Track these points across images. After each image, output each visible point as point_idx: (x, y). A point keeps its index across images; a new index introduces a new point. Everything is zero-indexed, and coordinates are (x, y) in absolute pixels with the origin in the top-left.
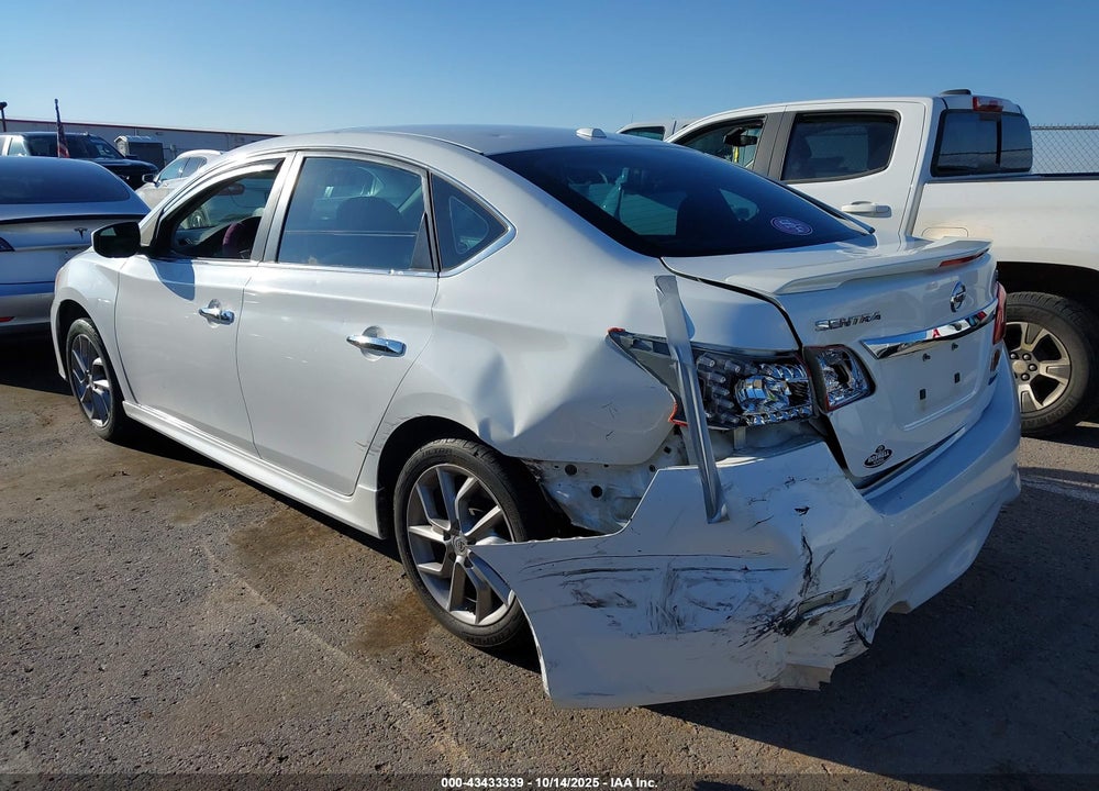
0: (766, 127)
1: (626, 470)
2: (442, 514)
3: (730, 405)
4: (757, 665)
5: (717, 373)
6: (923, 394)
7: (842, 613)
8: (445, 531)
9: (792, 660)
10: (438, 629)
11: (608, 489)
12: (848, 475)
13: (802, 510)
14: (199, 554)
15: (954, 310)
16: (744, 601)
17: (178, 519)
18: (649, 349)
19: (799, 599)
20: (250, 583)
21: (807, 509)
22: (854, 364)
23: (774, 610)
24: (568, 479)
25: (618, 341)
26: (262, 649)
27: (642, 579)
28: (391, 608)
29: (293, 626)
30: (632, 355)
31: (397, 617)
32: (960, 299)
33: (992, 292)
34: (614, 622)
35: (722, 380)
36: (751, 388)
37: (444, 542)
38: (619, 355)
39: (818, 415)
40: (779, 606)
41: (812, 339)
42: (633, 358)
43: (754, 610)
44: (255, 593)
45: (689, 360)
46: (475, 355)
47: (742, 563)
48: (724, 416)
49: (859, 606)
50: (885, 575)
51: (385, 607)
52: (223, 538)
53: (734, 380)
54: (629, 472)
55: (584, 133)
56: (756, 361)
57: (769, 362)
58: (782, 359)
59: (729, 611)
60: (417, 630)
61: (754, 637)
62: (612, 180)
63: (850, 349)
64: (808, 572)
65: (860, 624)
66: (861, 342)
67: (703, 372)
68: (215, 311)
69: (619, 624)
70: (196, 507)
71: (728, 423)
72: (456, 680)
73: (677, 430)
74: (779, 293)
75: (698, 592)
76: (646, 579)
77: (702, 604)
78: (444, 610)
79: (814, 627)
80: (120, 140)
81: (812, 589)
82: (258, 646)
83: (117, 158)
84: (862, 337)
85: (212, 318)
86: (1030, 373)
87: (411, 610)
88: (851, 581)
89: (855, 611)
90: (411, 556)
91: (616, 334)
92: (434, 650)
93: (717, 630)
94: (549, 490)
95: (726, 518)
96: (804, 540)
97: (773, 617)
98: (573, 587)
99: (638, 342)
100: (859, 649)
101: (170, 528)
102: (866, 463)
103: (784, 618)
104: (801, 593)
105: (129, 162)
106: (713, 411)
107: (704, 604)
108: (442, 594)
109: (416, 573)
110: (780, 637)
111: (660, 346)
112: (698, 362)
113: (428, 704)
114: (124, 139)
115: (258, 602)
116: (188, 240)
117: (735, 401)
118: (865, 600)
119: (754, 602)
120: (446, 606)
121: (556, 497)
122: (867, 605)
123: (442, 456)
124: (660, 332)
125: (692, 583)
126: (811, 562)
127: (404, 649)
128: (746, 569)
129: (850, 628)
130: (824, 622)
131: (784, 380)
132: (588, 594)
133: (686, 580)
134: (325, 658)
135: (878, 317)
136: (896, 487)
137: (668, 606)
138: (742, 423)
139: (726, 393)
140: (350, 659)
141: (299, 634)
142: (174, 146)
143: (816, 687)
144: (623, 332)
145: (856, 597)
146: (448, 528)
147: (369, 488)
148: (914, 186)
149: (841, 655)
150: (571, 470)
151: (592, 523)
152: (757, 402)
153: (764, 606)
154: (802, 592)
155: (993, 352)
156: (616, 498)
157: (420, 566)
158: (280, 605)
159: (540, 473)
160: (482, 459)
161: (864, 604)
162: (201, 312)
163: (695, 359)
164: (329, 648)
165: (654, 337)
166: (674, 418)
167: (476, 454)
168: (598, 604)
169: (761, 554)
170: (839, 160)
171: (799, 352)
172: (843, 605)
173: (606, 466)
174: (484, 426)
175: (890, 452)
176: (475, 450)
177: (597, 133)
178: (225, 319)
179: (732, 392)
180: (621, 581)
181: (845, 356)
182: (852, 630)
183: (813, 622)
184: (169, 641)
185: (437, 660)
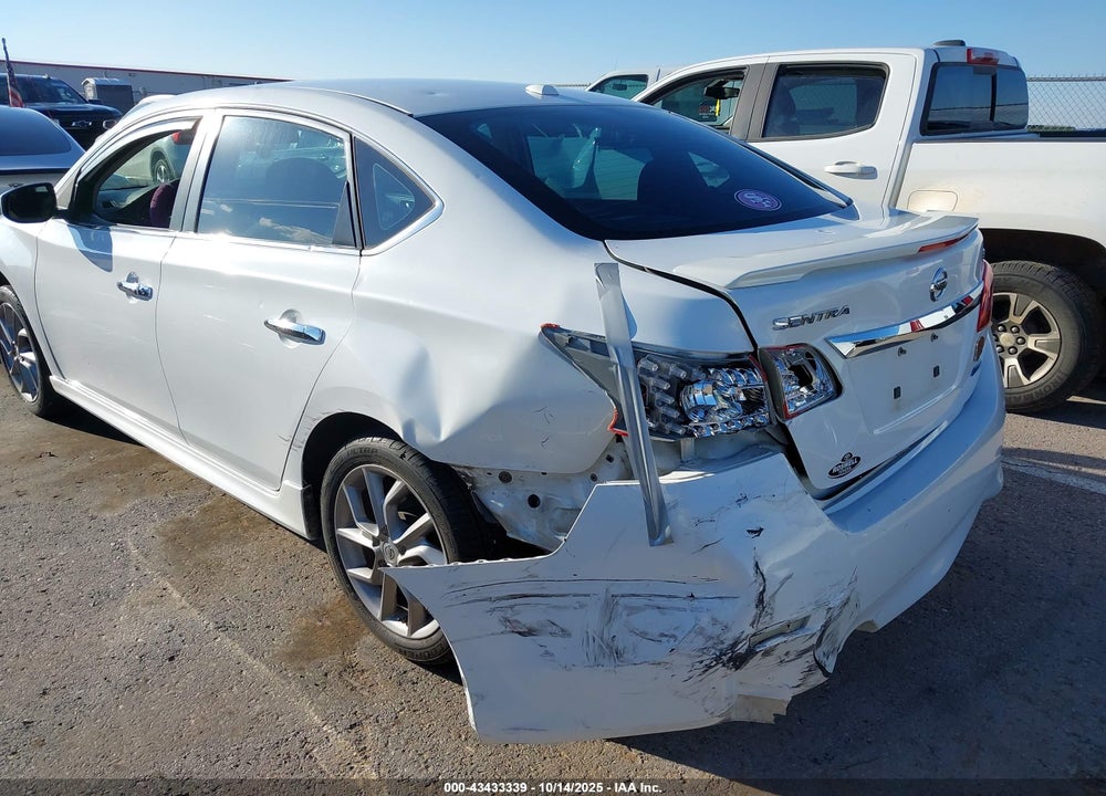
0: (747, 80)
1: (566, 479)
2: (370, 517)
3: (675, 414)
4: (704, 700)
5: (661, 378)
6: (897, 393)
7: (799, 642)
8: (373, 537)
9: (745, 691)
10: (370, 639)
11: (547, 500)
12: (809, 488)
13: (755, 532)
14: (121, 548)
15: (933, 299)
16: (690, 632)
17: (105, 507)
18: (586, 349)
19: (751, 631)
20: (172, 583)
21: (762, 530)
22: (819, 364)
23: (722, 643)
24: (503, 487)
25: (552, 338)
26: (175, 663)
27: (577, 605)
28: (322, 613)
29: (213, 634)
30: (569, 356)
31: (328, 623)
32: (941, 287)
33: (978, 276)
34: (547, 653)
35: (666, 386)
36: (700, 394)
37: (374, 549)
38: (552, 354)
39: (775, 423)
40: (729, 638)
41: (769, 339)
42: (569, 358)
43: (700, 642)
44: (176, 595)
45: (629, 361)
46: (398, 348)
47: (687, 590)
48: (668, 427)
49: (819, 634)
50: (849, 599)
51: (316, 611)
52: (150, 529)
53: (679, 387)
54: (569, 481)
55: (534, 90)
56: (705, 366)
57: (718, 367)
58: (735, 362)
59: (672, 644)
60: (347, 639)
61: (700, 672)
62: (587, 135)
63: (814, 348)
64: (760, 601)
65: (819, 653)
66: (826, 340)
67: (645, 377)
68: (133, 286)
69: (552, 655)
70: (125, 494)
71: (673, 434)
72: (385, 698)
73: (619, 439)
74: (733, 286)
75: (638, 621)
76: (582, 606)
77: (643, 635)
78: (375, 619)
79: (769, 658)
80: (87, 82)
81: (765, 619)
82: (172, 659)
83: (79, 103)
84: (826, 335)
85: (130, 293)
86: (1017, 346)
87: (344, 615)
88: (809, 609)
89: (814, 640)
90: (340, 560)
91: (549, 330)
92: (363, 664)
93: (659, 664)
94: (482, 498)
95: (669, 540)
96: (757, 565)
97: (721, 650)
98: (502, 614)
99: (574, 340)
100: (818, 678)
101: (93, 518)
102: (831, 473)
103: (733, 652)
104: (752, 625)
105: (91, 107)
106: (657, 420)
107: (646, 634)
108: (373, 602)
109: (346, 578)
110: (729, 672)
111: (598, 346)
112: (639, 366)
113: (351, 727)
114: (92, 81)
115: (179, 605)
116: (113, 203)
117: (681, 410)
118: (825, 627)
119: (701, 634)
120: (378, 614)
121: (491, 507)
122: (827, 633)
123: (368, 456)
124: (599, 330)
125: (633, 610)
126: (764, 590)
127: (332, 662)
128: (692, 596)
129: (809, 657)
130: (780, 652)
131: (737, 385)
132: (519, 622)
133: (626, 607)
134: (244, 673)
135: (847, 311)
136: (865, 495)
137: (606, 635)
138: (689, 434)
139: (670, 400)
140: (271, 674)
141: (219, 643)
142: (144, 89)
143: (770, 719)
144: (556, 329)
145: (815, 626)
146: (376, 534)
147: (294, 485)
148: (902, 143)
149: (798, 686)
150: (505, 477)
151: (529, 536)
152: (707, 409)
153: (711, 638)
154: (753, 623)
155: (978, 339)
156: (557, 509)
157: (350, 571)
158: (202, 610)
159: (472, 480)
160: (410, 462)
161: (824, 631)
162: (120, 286)
163: (637, 362)
164: (250, 660)
165: (593, 335)
166: (614, 426)
167: (403, 456)
168: (529, 633)
169: (708, 580)
170: (830, 111)
171: (754, 354)
172: (801, 633)
173: (544, 474)
174: (408, 427)
175: (859, 459)
176: (402, 452)
177: (549, 91)
178: (144, 294)
179: (678, 399)
180: (554, 607)
181: (808, 355)
182: (811, 659)
183: (767, 653)
184: (75, 653)
185: (366, 675)
